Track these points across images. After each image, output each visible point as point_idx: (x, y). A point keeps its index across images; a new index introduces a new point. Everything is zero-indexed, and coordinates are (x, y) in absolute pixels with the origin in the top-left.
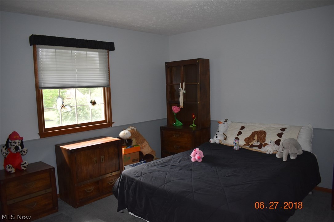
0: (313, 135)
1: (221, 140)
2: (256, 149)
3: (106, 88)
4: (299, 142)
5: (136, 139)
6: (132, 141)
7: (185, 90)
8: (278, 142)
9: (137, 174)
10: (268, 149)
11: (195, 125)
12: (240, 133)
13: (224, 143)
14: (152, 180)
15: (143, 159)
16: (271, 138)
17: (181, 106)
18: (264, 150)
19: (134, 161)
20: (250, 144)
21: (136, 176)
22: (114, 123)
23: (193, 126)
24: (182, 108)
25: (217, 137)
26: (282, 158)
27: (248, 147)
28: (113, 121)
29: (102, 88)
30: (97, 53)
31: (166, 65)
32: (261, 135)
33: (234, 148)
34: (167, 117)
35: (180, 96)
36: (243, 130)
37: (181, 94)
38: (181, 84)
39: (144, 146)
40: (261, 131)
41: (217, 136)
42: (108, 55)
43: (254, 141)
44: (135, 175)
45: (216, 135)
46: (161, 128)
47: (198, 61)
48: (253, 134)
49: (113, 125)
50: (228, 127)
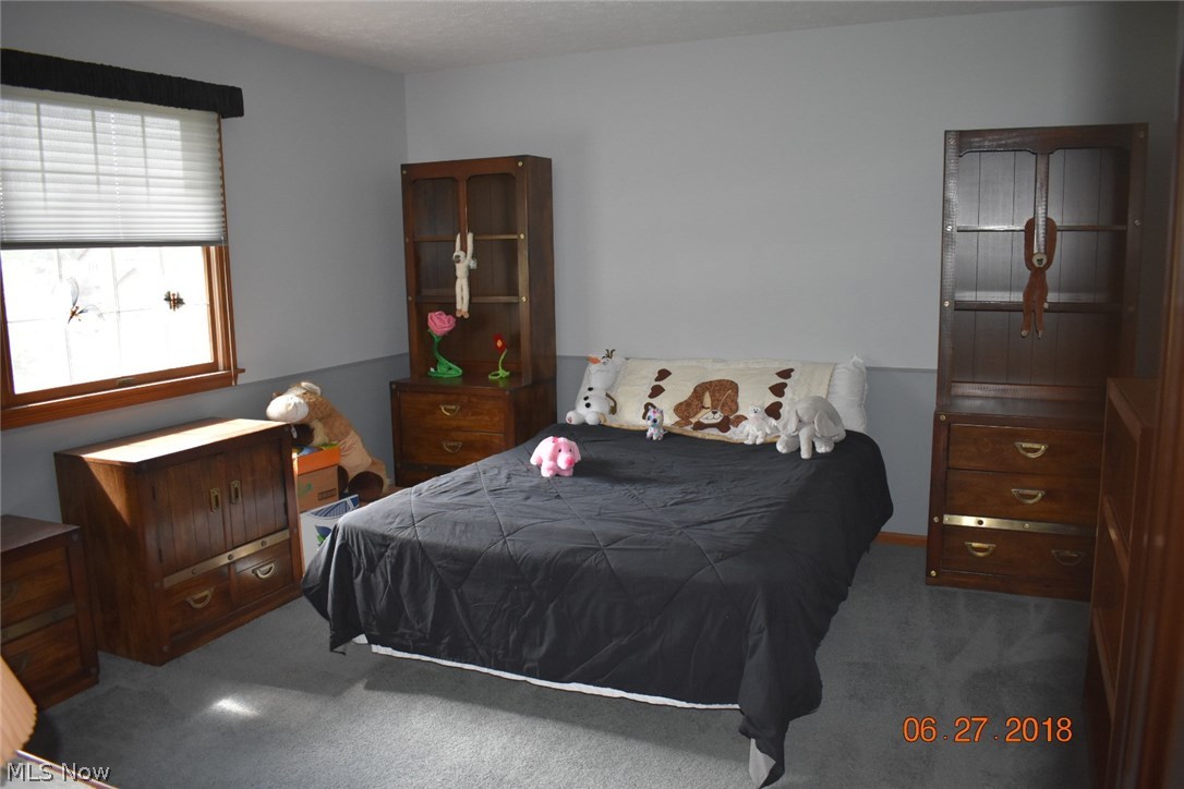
0: (866, 387)
1: (602, 414)
2: (713, 434)
3: (213, 249)
4: (835, 406)
5: (325, 424)
6: (313, 430)
7: (473, 257)
8: (774, 411)
9: (398, 520)
10: (750, 431)
11: (508, 373)
12: (657, 391)
13: (613, 421)
14: (457, 532)
15: (347, 491)
16: (752, 401)
17: (460, 311)
18: (736, 434)
19: (324, 496)
20: (694, 420)
21: (394, 525)
22: (243, 371)
23: (501, 378)
24: (466, 316)
25: (588, 405)
26: (799, 449)
27: (689, 428)
28: (239, 367)
29: (199, 250)
30: (176, 123)
31: (405, 172)
32: (723, 393)
33: (648, 434)
34: (407, 351)
35: (456, 278)
36: (665, 380)
37: (461, 271)
38: (459, 237)
39: (350, 448)
40: (720, 381)
41: (588, 401)
42: (219, 130)
43: (704, 411)
44: (391, 523)
45: (586, 398)
46: (394, 386)
47: (520, 164)
48: (699, 392)
49: (242, 379)
50: (617, 373)
